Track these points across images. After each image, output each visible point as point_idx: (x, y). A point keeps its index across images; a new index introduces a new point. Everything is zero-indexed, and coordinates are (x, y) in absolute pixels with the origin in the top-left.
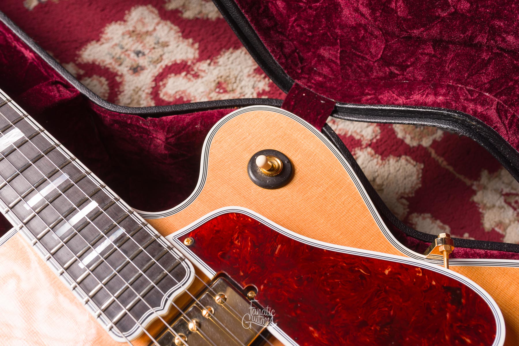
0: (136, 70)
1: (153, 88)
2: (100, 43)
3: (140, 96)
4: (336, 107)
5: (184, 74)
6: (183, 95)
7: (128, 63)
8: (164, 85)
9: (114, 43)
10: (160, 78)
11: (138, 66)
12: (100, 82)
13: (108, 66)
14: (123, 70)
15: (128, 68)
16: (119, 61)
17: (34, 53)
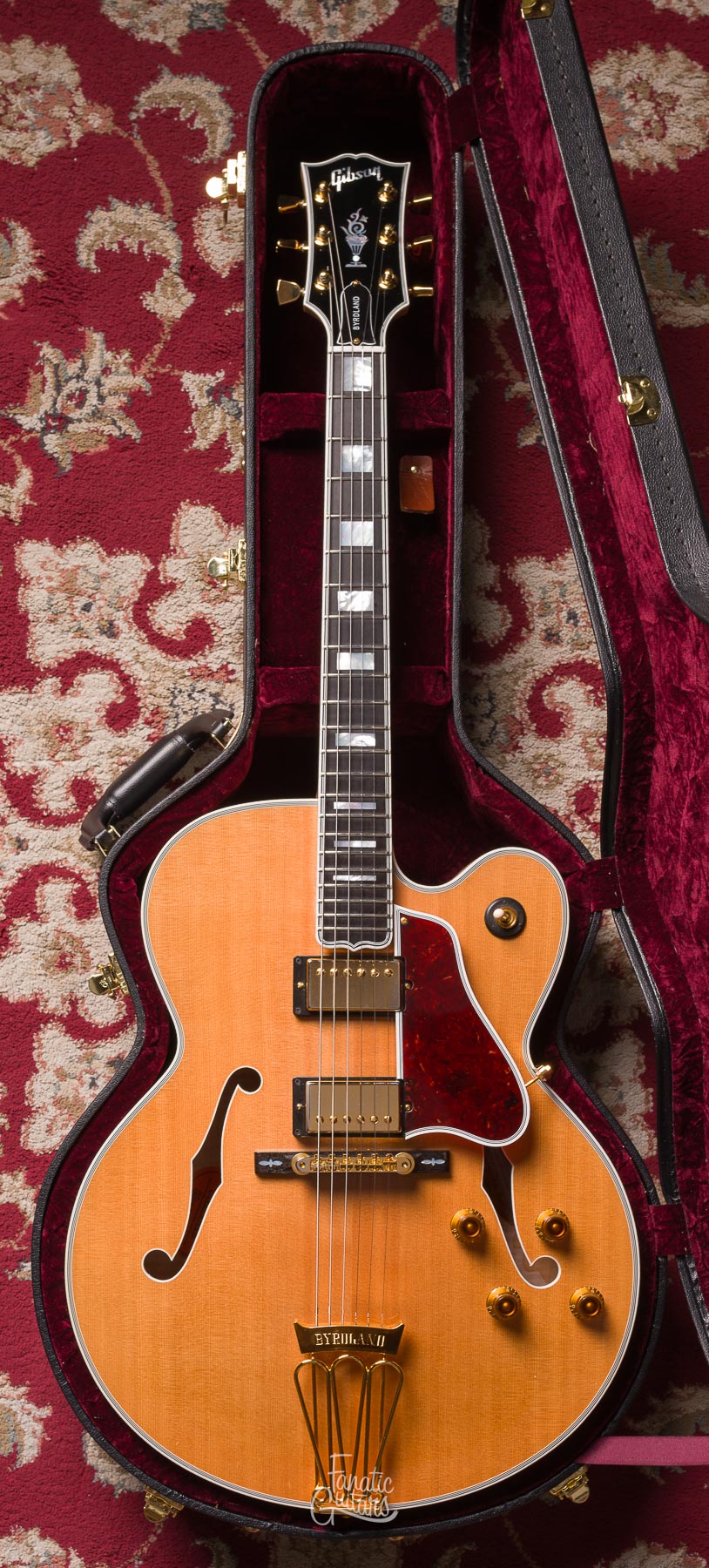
0: (551, 637)
1: (546, 675)
2: (548, 564)
3: (525, 673)
4: (621, 908)
5: (590, 688)
6: (565, 713)
7: (551, 620)
8: (560, 683)
9: (560, 578)
10: (564, 670)
11: (557, 634)
12: (504, 619)
13: (528, 605)
14: (539, 625)
15: (544, 628)
16: (545, 608)
17: (451, 615)
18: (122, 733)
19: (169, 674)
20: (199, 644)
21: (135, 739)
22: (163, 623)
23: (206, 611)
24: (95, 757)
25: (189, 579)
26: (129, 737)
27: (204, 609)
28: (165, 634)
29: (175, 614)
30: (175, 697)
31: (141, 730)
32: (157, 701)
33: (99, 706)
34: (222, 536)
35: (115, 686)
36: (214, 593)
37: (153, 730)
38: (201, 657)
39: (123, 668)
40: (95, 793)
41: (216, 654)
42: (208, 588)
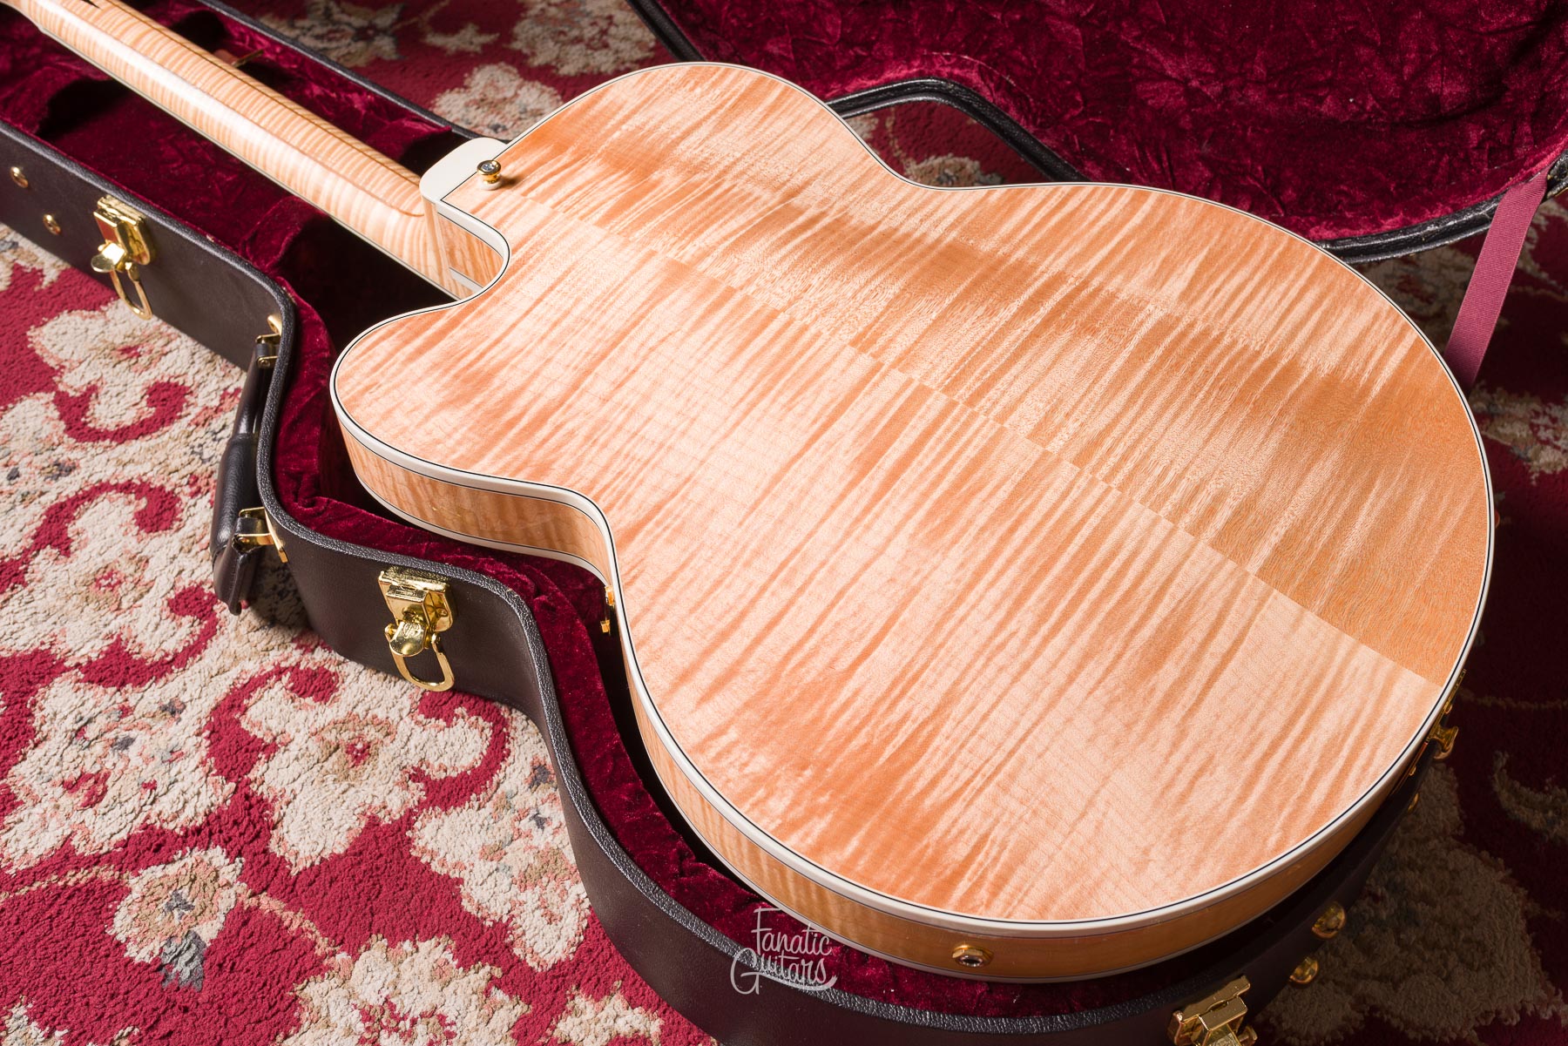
18: (176, 524)
19: (171, 444)
20: (174, 402)
21: (197, 518)
22: (116, 420)
23: (152, 376)
24: (171, 567)
25: (104, 371)
26: (188, 523)
27: (150, 377)
28: (129, 424)
29: (122, 402)
30: (201, 454)
31: (195, 505)
32: (184, 472)
33: (123, 529)
34: (101, 321)
35: (121, 501)
36: (144, 360)
37: (209, 495)
38: (191, 408)
39: (113, 482)
40: (206, 591)
41: (202, 393)
42: (133, 361)
